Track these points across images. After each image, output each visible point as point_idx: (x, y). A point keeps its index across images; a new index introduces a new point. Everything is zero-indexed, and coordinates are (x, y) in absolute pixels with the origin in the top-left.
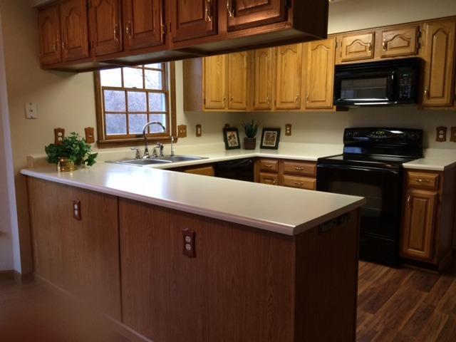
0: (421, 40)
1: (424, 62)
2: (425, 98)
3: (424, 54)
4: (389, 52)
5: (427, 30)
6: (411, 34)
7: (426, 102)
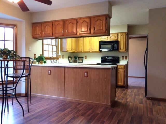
0: (118, 37)
1: (119, 41)
2: (120, 49)
3: (119, 40)
4: (112, 39)
5: (119, 35)
6: (116, 35)
7: (120, 50)
